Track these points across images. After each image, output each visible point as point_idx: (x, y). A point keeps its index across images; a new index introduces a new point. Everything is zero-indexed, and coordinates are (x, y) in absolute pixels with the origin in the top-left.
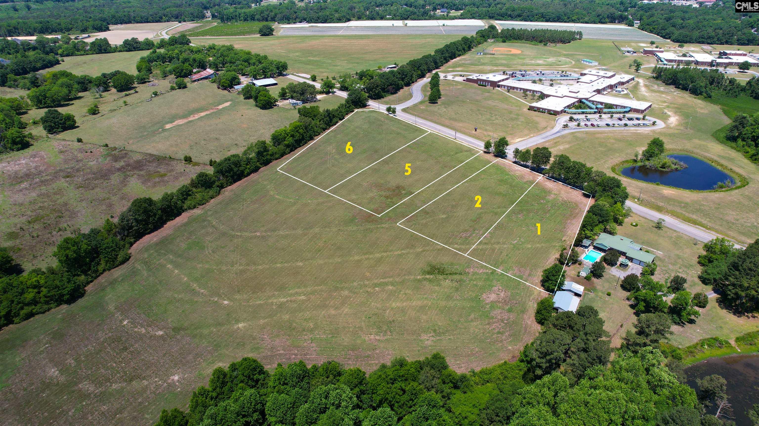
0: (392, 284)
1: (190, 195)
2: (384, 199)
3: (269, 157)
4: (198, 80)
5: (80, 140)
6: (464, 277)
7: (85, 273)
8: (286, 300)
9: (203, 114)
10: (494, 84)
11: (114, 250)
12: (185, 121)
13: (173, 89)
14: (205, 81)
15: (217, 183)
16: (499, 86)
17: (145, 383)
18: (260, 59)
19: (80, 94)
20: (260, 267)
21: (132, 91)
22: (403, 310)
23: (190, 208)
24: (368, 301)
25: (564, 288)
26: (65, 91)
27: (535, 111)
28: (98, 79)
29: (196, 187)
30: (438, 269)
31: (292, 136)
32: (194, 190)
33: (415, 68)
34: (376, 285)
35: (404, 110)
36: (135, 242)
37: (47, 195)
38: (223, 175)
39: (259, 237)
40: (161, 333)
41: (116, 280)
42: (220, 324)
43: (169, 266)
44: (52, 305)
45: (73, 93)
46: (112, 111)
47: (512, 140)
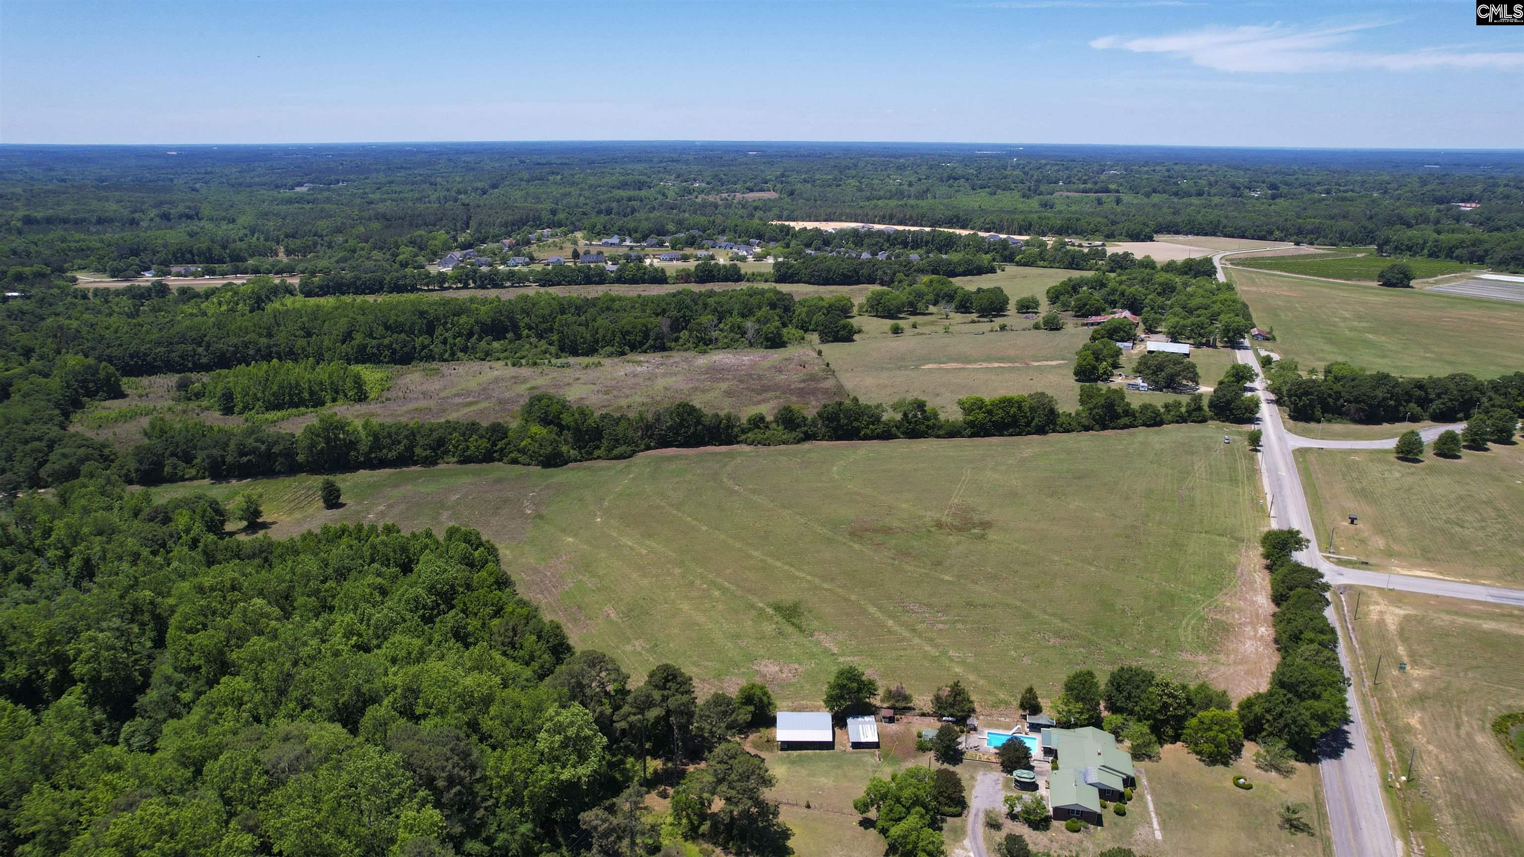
0: (726, 592)
1: (760, 428)
2: (933, 524)
3: (923, 428)
4: (1089, 324)
6: (796, 636)
7: (580, 449)
8: (631, 544)
9: (997, 365)
11: (616, 440)
12: (960, 366)
13: (1036, 327)
14: (1093, 328)
15: (806, 429)
20: (675, 512)
21: (989, 320)
22: (677, 615)
23: (745, 442)
24: (676, 587)
26: (908, 299)
29: (776, 423)
30: (795, 613)
31: (989, 412)
32: (772, 425)
34: (712, 583)
35: (1298, 452)
36: (656, 448)
39: (733, 490)
41: (590, 468)
43: (632, 476)
44: (533, 462)
45: (920, 305)
46: (919, 334)
47: (1403, 567)
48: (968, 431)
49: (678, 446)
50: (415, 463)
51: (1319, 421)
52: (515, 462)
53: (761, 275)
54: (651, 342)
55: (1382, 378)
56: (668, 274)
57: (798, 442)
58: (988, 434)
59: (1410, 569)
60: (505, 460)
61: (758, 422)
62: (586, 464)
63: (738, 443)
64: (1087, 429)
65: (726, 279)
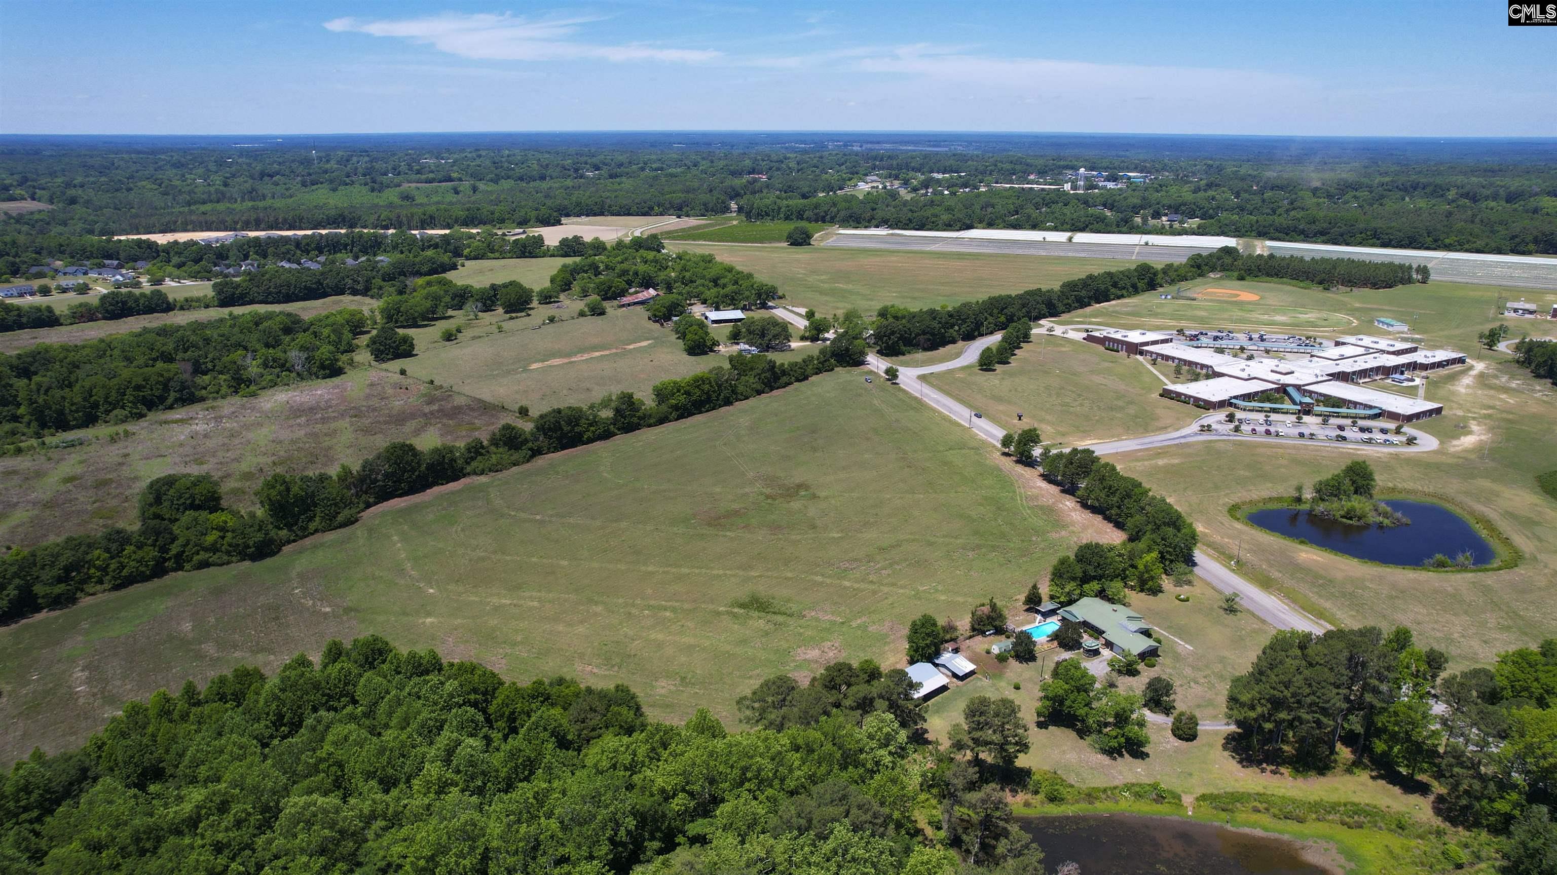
0: (674, 610)
1: (481, 454)
2: (762, 498)
3: (635, 420)
4: (629, 305)
5: (403, 372)
6: (791, 621)
7: (289, 526)
8: (508, 602)
9: (597, 354)
10: (1134, 349)
11: (336, 505)
12: (566, 360)
13: (582, 314)
14: (639, 308)
15: (530, 445)
16: (1141, 353)
17: (272, 657)
18: (739, 278)
19: (450, 312)
20: (508, 558)
21: (523, 314)
22: (660, 645)
23: (475, 473)
24: (621, 623)
25: (937, 661)
26: (429, 304)
27: (1172, 399)
28: (483, 291)
29: (497, 445)
30: (762, 603)
31: (687, 393)
32: (493, 449)
33: (995, 311)
34: (649, 607)
35: (923, 378)
36: (376, 504)
37: (314, 435)
38: (545, 434)
39: (537, 521)
40: (328, 609)
41: (322, 545)
42: (405, 614)
43: (395, 538)
44: (234, 559)
45: (440, 309)
46: (474, 338)
47: (1078, 441)
48: (674, 415)
49: (401, 496)
51: (904, 354)
52: (204, 565)
53: (198, 300)
54: (173, 396)
55: (932, 313)
57: (528, 461)
58: (691, 414)
59: (1082, 441)
60: (187, 566)
61: (476, 450)
62: (308, 541)
63: (464, 476)
64: (759, 393)
65: (149, 311)
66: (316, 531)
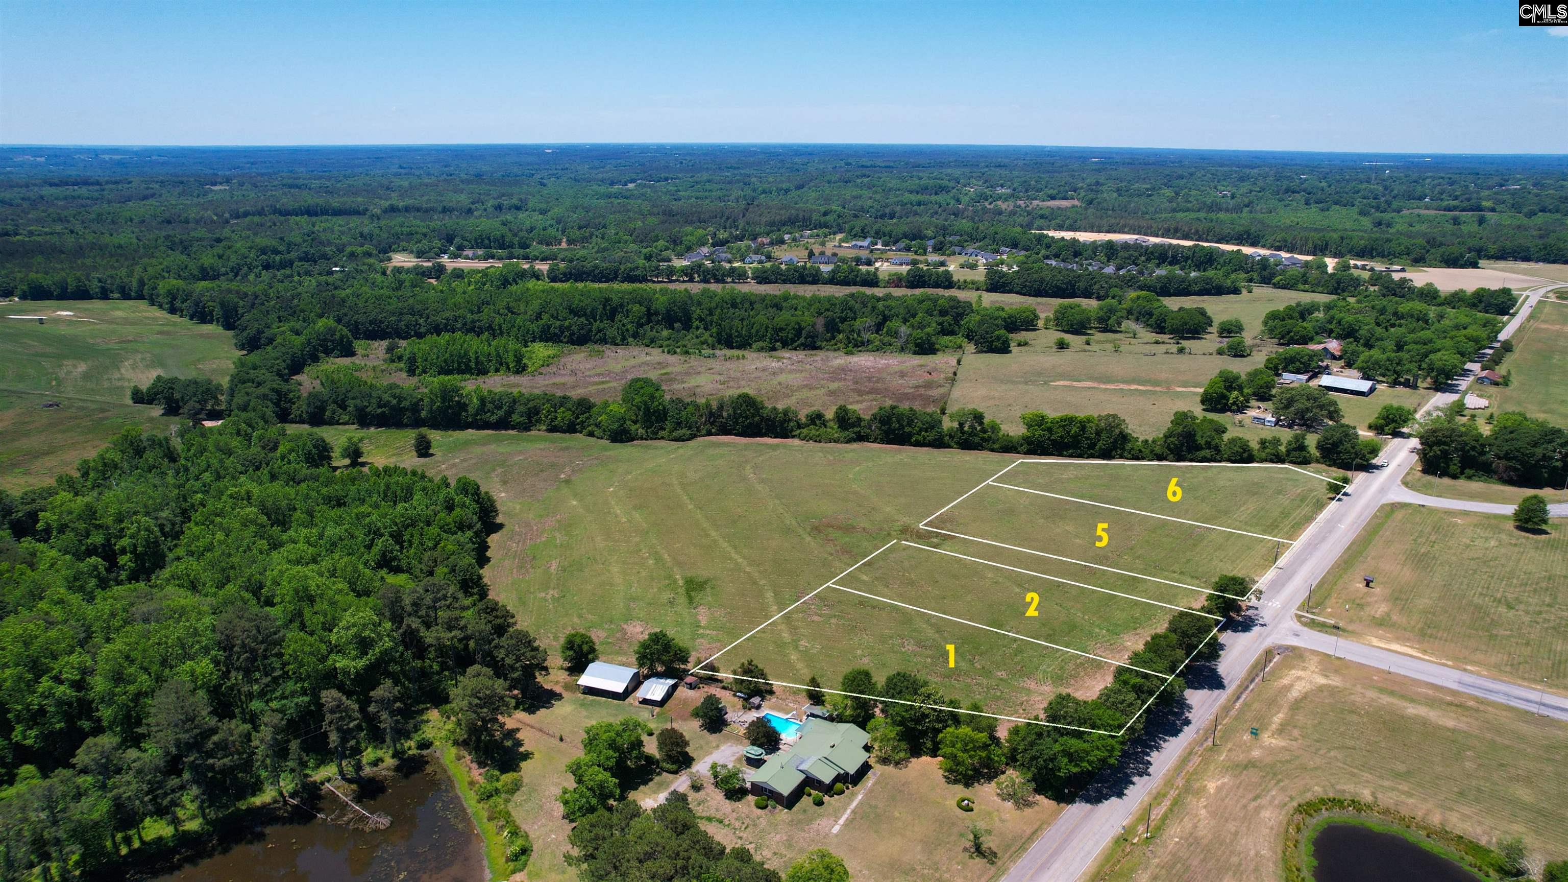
1: (816, 424)
3: (976, 440)
5: (959, 362)
7: (647, 428)
12: (1095, 385)
13: (1219, 352)
15: (860, 430)
21: (1176, 342)
23: (798, 436)
29: (833, 421)
31: (1048, 430)
32: (828, 423)
35: (1394, 507)
36: (716, 434)
39: (744, 477)
43: (673, 456)
46: (1082, 351)
47: (1381, 638)
48: (1025, 448)
49: (736, 435)
50: (513, 428)
51: (1455, 477)
52: (591, 434)
53: (973, 283)
54: (802, 340)
56: (881, 277)
57: (849, 442)
58: (1045, 453)
59: (1389, 641)
60: (585, 432)
61: (816, 419)
63: (793, 437)
65: (937, 285)
66: (663, 438)
